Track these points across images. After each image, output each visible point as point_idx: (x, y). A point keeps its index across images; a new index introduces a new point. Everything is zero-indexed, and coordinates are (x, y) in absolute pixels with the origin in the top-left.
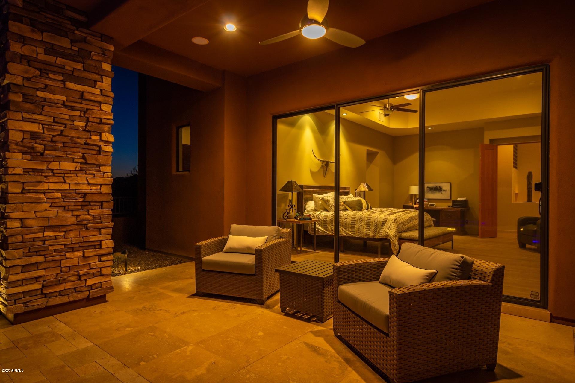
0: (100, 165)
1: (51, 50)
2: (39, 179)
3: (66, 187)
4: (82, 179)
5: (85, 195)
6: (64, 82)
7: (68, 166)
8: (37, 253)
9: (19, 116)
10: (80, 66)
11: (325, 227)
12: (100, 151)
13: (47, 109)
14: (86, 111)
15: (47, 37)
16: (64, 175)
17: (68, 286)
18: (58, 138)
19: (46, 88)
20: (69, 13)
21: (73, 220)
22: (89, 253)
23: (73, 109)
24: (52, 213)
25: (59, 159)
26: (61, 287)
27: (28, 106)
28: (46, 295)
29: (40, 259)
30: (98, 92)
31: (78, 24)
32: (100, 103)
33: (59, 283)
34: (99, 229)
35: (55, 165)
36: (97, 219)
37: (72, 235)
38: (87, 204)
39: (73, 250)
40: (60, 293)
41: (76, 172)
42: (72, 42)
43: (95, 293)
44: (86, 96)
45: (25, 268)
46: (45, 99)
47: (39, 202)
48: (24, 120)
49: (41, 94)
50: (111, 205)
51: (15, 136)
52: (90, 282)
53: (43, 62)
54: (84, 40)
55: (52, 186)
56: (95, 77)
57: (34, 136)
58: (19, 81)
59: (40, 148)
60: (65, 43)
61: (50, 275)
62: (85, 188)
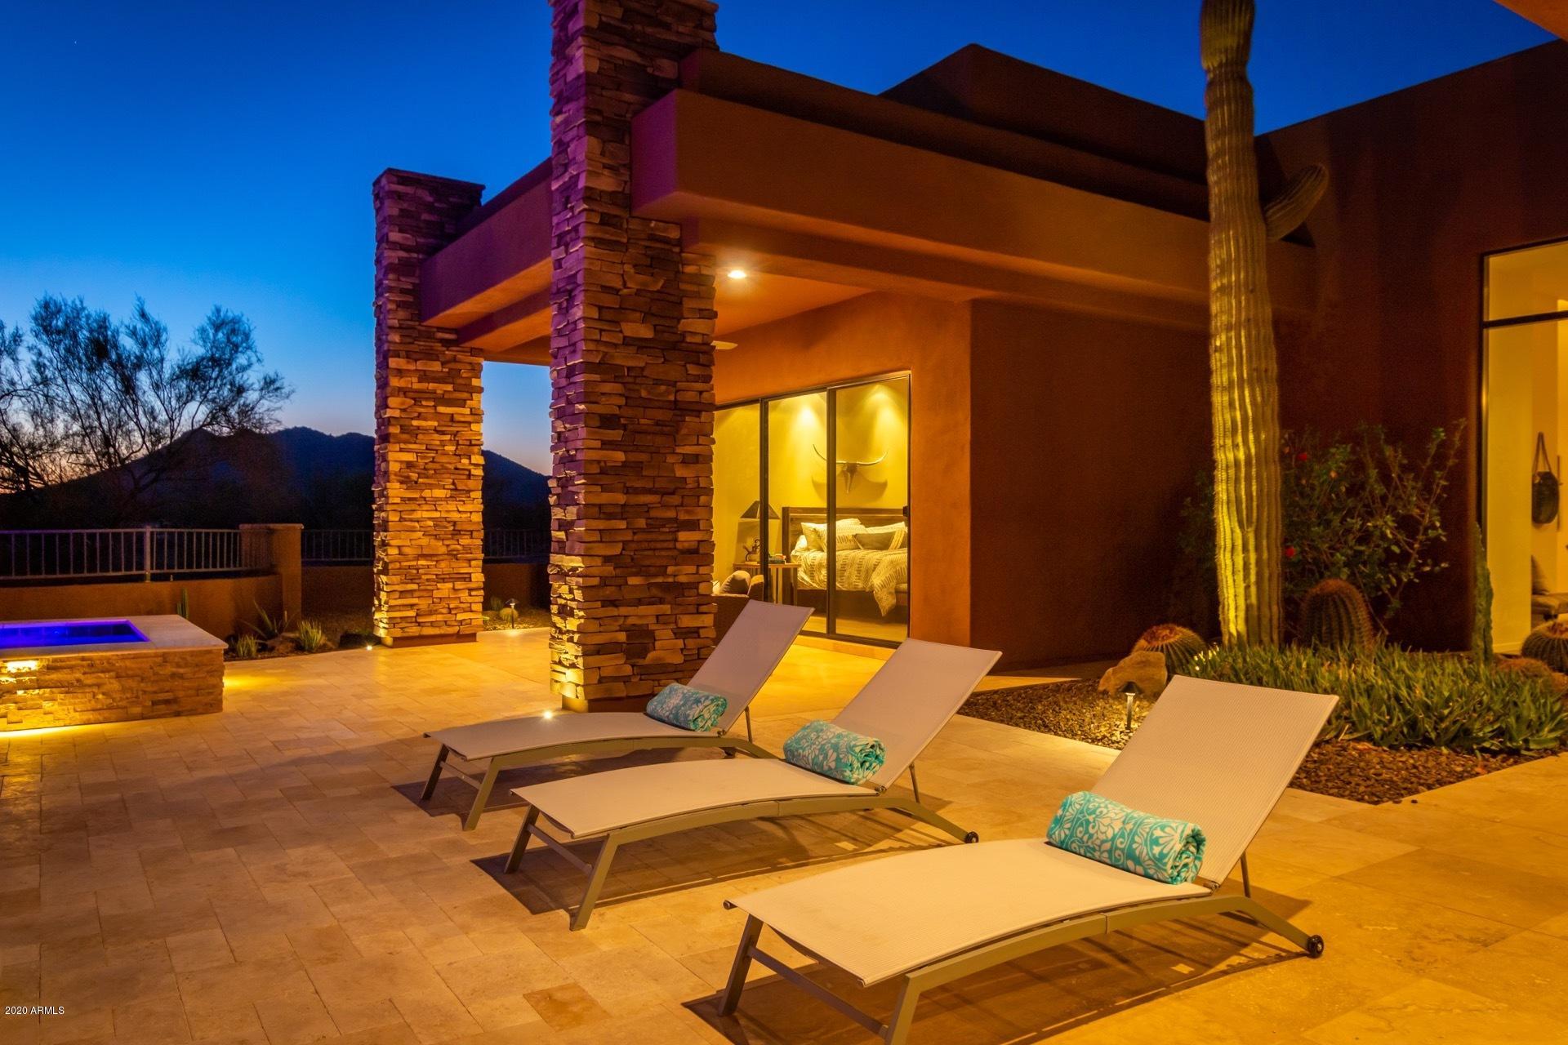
0: (469, 491)
1: (424, 377)
2: (414, 507)
3: (437, 515)
4: (452, 506)
5: (455, 524)
6: (435, 407)
7: (439, 493)
8: (412, 581)
9: (397, 447)
10: (449, 388)
11: (812, 577)
12: (469, 476)
13: (420, 436)
14: (456, 434)
15: (420, 365)
16: (435, 502)
17: (440, 618)
18: (430, 466)
19: (419, 417)
20: (440, 335)
21: (443, 550)
22: (459, 585)
23: (443, 433)
24: (425, 541)
25: (430, 487)
26: (433, 618)
27: (405, 436)
28: (419, 624)
29: (415, 587)
30: (467, 411)
31: (447, 343)
32: (470, 423)
33: (431, 613)
34: (469, 561)
35: (427, 493)
36: (468, 549)
37: (443, 565)
38: (457, 533)
39: (444, 581)
40: (432, 624)
41: (446, 499)
42: (443, 364)
43: (466, 630)
44: (457, 418)
45: (403, 594)
46: (418, 428)
47: (413, 530)
48: (401, 450)
49: (415, 423)
50: (482, 534)
51: (394, 467)
52: (460, 617)
53: (417, 391)
54: (455, 360)
55: (426, 515)
56: (465, 395)
57: (410, 465)
58: (397, 414)
59: (414, 476)
60: (436, 366)
61: (424, 604)
62: (455, 516)
